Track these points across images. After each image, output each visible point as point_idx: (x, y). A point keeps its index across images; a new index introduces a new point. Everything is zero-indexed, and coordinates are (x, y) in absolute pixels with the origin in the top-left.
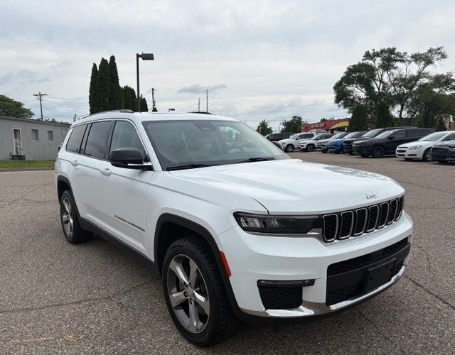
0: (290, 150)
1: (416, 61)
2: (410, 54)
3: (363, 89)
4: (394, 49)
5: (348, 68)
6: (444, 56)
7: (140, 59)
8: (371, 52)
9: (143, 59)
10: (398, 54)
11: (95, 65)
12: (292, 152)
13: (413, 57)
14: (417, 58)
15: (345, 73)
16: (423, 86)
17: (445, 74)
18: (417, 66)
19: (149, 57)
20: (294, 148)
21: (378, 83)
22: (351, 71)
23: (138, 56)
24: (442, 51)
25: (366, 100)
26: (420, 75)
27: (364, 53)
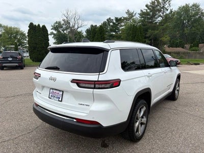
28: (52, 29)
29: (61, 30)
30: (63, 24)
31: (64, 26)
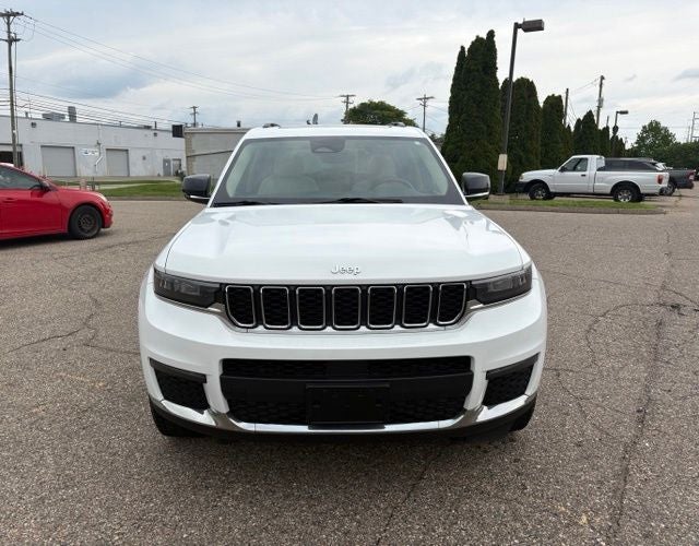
7: (520, 31)
9: (525, 30)
11: (463, 48)
19: (534, 26)
23: (517, 26)
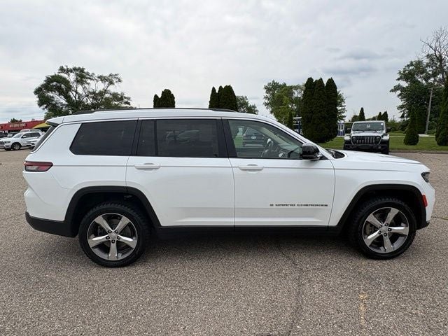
0: (17, 148)
1: (102, 80)
2: (96, 75)
3: (63, 97)
4: (83, 69)
5: (47, 78)
6: (120, 81)
8: (65, 68)
10: (88, 73)
12: (19, 149)
13: (99, 77)
14: (102, 78)
15: (45, 81)
16: (107, 99)
17: (120, 93)
18: (103, 84)
20: (21, 146)
21: (74, 93)
22: (50, 80)
24: (118, 76)
25: (67, 105)
26: (105, 91)
27: (59, 68)
28: (398, 79)
29: (420, 79)
30: (427, 66)
31: (429, 69)
